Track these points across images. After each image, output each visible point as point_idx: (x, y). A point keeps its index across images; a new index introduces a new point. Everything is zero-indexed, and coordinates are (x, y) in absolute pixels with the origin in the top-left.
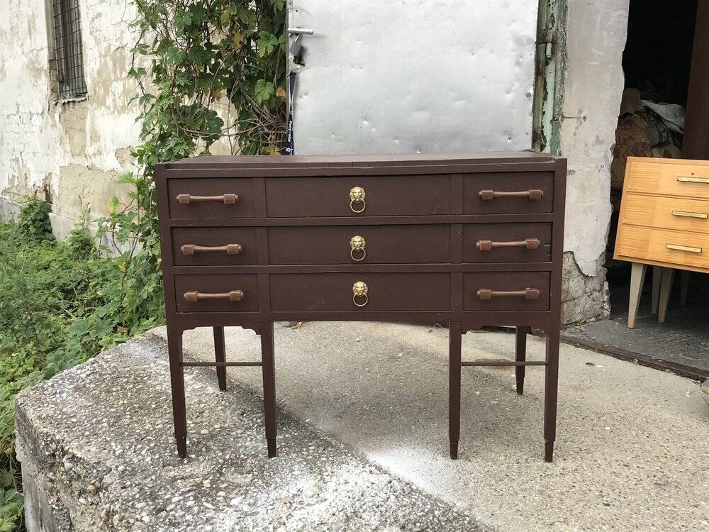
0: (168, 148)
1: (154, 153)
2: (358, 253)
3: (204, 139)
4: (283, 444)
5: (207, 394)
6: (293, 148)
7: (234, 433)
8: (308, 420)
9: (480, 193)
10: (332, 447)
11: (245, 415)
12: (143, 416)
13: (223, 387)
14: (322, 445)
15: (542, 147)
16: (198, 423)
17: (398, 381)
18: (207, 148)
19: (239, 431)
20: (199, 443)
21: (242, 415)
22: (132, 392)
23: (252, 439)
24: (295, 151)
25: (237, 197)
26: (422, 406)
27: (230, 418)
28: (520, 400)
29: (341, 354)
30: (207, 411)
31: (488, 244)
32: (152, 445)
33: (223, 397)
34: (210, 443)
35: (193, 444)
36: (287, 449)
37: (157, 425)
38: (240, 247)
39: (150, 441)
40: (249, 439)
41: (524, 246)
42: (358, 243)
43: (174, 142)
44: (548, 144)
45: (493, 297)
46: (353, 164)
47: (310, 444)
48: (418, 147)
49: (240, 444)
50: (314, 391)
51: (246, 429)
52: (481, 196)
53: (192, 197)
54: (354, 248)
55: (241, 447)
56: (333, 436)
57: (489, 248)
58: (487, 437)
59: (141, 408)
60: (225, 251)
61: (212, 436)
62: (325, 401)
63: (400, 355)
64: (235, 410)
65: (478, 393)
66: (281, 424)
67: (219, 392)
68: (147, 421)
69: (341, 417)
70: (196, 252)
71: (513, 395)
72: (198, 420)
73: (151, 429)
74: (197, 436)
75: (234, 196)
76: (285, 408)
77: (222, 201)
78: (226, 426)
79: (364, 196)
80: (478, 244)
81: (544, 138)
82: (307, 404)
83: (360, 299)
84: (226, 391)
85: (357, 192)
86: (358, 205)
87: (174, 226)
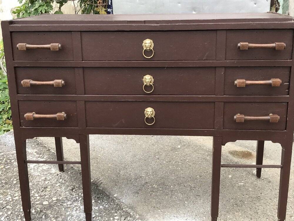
0: (35, 8)
1: (26, 11)
2: (148, 87)
3: (58, 2)
4: (97, 214)
5: (51, 174)
6: (112, 9)
7: (65, 204)
8: (115, 195)
9: (239, 45)
10: (131, 217)
11: (74, 190)
12: (7, 189)
13: (61, 169)
14: (123, 215)
15: (277, 10)
16: (42, 196)
17: (178, 166)
18: (60, 8)
19: (69, 203)
20: (41, 211)
21: (72, 190)
22: (3, 171)
23: (77, 209)
24: (113, 10)
25: (60, 45)
26: (193, 186)
27: (64, 192)
28: (259, 182)
29: (141, 145)
30: (49, 187)
31: (243, 82)
32: (9, 213)
33: (61, 176)
34: (49, 212)
35: (37, 212)
36: (100, 218)
37: (15, 197)
38: (63, 82)
39: (8, 209)
40: (75, 209)
41: (270, 85)
42: (148, 80)
43: (39, 5)
44: (281, 8)
45: (246, 121)
46: (145, 22)
47: (116, 214)
48: (194, 9)
49: (69, 213)
50: (122, 173)
51: (74, 201)
52: (239, 47)
53: (28, 46)
54: (145, 84)
55: (68, 216)
56: (132, 208)
57: (244, 85)
58: (237, 212)
59: (6, 183)
60: (53, 85)
61: (50, 206)
62: (128, 181)
63: (179, 147)
64: (68, 186)
65: (230, 176)
66: (97, 198)
67: (58, 172)
68: (9, 193)
69: (138, 193)
70: (32, 85)
71: (254, 178)
72: (42, 194)
73: (11, 200)
74: (40, 206)
75: (57, 45)
76: (102, 185)
77: (49, 49)
78: (61, 198)
79: (153, 46)
80: (236, 82)
81: (278, 3)
82: (116, 183)
83: (150, 120)
84: (64, 171)
85: (148, 43)
86: (148, 52)
87: (16, 65)
